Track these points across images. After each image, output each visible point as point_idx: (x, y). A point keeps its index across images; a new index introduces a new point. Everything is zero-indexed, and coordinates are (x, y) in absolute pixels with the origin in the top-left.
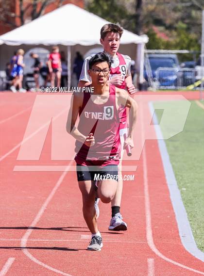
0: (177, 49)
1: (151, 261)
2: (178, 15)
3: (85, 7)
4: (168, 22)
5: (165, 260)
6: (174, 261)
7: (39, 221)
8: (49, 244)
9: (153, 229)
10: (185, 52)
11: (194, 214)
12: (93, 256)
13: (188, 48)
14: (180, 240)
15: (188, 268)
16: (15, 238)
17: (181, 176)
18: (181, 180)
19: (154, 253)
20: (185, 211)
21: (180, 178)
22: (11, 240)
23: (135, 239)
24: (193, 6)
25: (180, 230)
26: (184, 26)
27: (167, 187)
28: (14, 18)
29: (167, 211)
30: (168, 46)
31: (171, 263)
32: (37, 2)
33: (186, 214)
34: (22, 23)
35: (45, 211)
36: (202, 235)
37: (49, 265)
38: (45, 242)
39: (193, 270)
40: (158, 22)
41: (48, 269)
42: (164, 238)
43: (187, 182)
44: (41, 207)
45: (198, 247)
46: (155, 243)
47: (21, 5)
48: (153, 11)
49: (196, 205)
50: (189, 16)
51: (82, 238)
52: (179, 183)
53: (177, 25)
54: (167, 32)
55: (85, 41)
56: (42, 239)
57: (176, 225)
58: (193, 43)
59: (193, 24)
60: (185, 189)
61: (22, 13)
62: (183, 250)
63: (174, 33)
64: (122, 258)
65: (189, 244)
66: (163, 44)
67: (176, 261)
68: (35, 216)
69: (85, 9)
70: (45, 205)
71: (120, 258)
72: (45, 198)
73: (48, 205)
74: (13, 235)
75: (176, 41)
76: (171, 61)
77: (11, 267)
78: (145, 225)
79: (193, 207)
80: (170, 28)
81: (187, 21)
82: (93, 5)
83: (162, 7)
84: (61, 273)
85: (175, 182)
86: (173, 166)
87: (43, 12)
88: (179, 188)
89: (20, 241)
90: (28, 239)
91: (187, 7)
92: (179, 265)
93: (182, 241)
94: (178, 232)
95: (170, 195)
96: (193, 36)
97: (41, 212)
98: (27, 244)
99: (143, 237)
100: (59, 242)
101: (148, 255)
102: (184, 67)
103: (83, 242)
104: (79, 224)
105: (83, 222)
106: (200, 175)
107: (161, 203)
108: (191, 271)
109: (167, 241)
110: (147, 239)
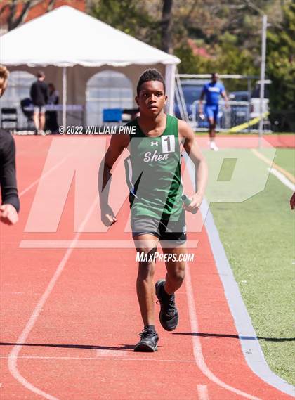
1: (202, 389)
2: (223, 22)
3: (89, 10)
4: (209, 33)
5: (224, 389)
6: (237, 388)
7: (33, 328)
8: (50, 363)
9: (202, 341)
10: (237, 77)
11: (261, 318)
12: (117, 381)
13: (239, 71)
14: (243, 358)
17: (238, 262)
18: (239, 268)
19: (206, 377)
20: (248, 314)
21: (238, 265)
23: (178, 355)
24: (247, 9)
26: (233, 38)
27: (219, 278)
29: (220, 314)
31: (233, 392)
32: (15, 2)
33: (250, 318)
36: (275, 351)
38: (45, 361)
40: (197, 33)
42: (220, 355)
43: (247, 270)
45: (270, 368)
46: (207, 362)
48: (188, 17)
49: (263, 305)
50: (241, 24)
52: (235, 273)
53: (221, 38)
54: (208, 46)
55: (87, 61)
57: (236, 335)
58: (246, 64)
59: (246, 36)
60: (246, 281)
62: (249, 373)
63: (219, 49)
64: (160, 384)
65: (258, 364)
66: (202, 65)
67: (240, 389)
68: (27, 321)
70: (40, 304)
71: (157, 384)
72: (39, 294)
73: (44, 305)
75: (220, 60)
79: (260, 308)
80: (211, 40)
83: (200, 10)
85: (230, 271)
86: (225, 248)
87: (25, 17)
88: (237, 280)
89: (7, 359)
90: (19, 355)
91: (238, 11)
92: (245, 394)
93: (247, 359)
94: (240, 346)
95: (224, 291)
96: (246, 54)
97: (35, 315)
98: (17, 362)
99: (189, 354)
100: (64, 360)
101: (198, 381)
102: (233, 100)
103: (101, 361)
104: (93, 334)
105: (99, 330)
106: (267, 260)
107: (212, 302)
109: (225, 360)
110: (196, 356)
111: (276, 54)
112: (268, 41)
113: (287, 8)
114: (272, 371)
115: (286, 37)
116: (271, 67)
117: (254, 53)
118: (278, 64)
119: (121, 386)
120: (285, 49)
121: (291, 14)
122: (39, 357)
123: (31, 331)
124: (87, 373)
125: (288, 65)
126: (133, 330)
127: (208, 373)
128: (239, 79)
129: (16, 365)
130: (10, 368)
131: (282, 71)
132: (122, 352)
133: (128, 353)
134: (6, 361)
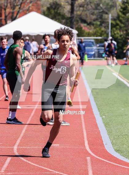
0: (94, 37)
1: (88, 158)
2: (94, 17)
3: (42, 13)
4: (89, 21)
5: (97, 158)
6: (102, 158)
7: (23, 136)
8: (30, 149)
9: (88, 140)
10: (100, 38)
11: (111, 131)
12: (56, 156)
13: (101, 36)
14: (104, 146)
15: (110, 162)
16: (10, 146)
17: (101, 109)
18: (102, 111)
19: (90, 154)
20: (105, 129)
21: (101, 110)
22: (8, 147)
23: (79, 146)
24: (103, 12)
25: (103, 140)
26: (99, 23)
27: (94, 116)
28: (1, 20)
29: (95, 130)
30: (89, 35)
31: (100, 159)
32: (14, 11)
33: (106, 131)
34: (6, 23)
35: (26, 130)
36: (116, 143)
37: (31, 162)
38: (28, 149)
39: (113, 163)
40: (84, 21)
41: (30, 164)
42: (95, 145)
43: (105, 112)
44: (23, 128)
46: (90, 148)
47: (5, 13)
48: (81, 15)
49: (111, 126)
50: (101, 17)
52: (100, 114)
53: (95, 23)
54: (88, 26)
56: (25, 147)
57: (101, 138)
58: (103, 33)
59: (103, 22)
60: (104, 117)
61: (6, 17)
63: (92, 27)
64: (72, 157)
65: (110, 149)
66: (86, 33)
68: (20, 133)
70: (26, 127)
71: (71, 157)
75: (93, 31)
76: (91, 43)
77: (9, 163)
78: (83, 138)
79: (110, 127)
80: (89, 24)
81: (100, 20)
82: (46, 13)
83: (85, 13)
84: (38, 166)
85: (98, 113)
86: (96, 104)
87: (18, 16)
88: (101, 116)
89: (13, 148)
90: (18, 147)
91: (100, 12)
92: (105, 160)
93: (105, 147)
94: (103, 142)
95: (96, 120)
96: (103, 29)
97: (24, 131)
99: (83, 145)
100: (35, 148)
101: (87, 155)
102: (98, 47)
106: (112, 109)
107: (92, 125)
108: (112, 164)
109: (97, 147)
110: (86, 146)
111: (114, 29)
112: (112, 24)
113: (118, 11)
114: (115, 151)
115: (118, 22)
116: (113, 34)
117: (106, 29)
118: (115, 33)
119: (57, 158)
120: (118, 27)
121: (120, 14)
125: (119, 33)
126: (61, 136)
127: (90, 152)
128: (101, 39)
129: (17, 150)
130: (14, 152)
131: (117, 35)
132: (57, 144)
133: (60, 145)
134: (13, 149)
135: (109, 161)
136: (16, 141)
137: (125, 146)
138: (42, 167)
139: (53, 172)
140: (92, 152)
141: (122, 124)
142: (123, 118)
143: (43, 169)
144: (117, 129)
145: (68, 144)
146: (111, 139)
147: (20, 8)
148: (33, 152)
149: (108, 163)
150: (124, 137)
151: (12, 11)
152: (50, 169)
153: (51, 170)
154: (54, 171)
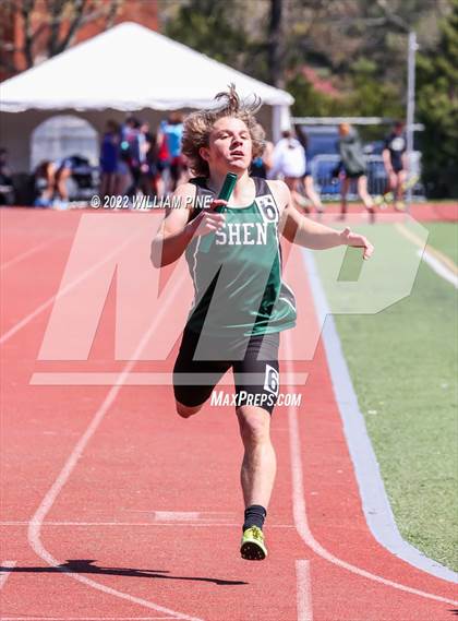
1: (303, 565)
2: (355, 44)
3: (163, 29)
4: (337, 58)
5: (334, 564)
6: (352, 564)
7: (67, 483)
8: (88, 531)
9: (307, 497)
10: (374, 121)
11: (393, 464)
12: (181, 555)
13: (377, 113)
14: (364, 521)
15: (380, 579)
16: (15, 519)
17: (367, 385)
18: (366, 393)
19: (308, 549)
20: (375, 458)
21: (364, 389)
22: (8, 523)
24: (389, 25)
25: (363, 499)
26: (371, 66)
27: (337, 409)
28: (12, 53)
29: (336, 459)
30: (336, 110)
31: (346, 569)
32: (59, 19)
33: (377, 464)
34: (30, 64)
35: (79, 461)
36: (410, 511)
38: (80, 529)
39: (391, 583)
40: (319, 59)
41: (84, 585)
42: (332, 517)
43: (379, 397)
44: (70, 453)
45: (402, 535)
46: (312, 527)
47: (26, 27)
48: (306, 36)
49: (397, 446)
50: (381, 45)
51: (157, 519)
52: (361, 400)
53: (355, 66)
54: (335, 79)
55: (161, 101)
56: (73, 521)
57: (357, 488)
58: (389, 103)
59: (390, 62)
60: (375, 412)
61: (28, 42)
62: (372, 541)
63: (349, 82)
65: (385, 529)
66: (326, 105)
67: (356, 565)
68: (59, 473)
69: (163, 34)
70: (79, 448)
73: (85, 450)
74: (11, 514)
78: (290, 489)
79: (392, 450)
80: (341, 70)
81: (377, 55)
82: (178, 25)
83: (324, 27)
84: (114, 592)
85: (353, 397)
86: (349, 365)
87: (73, 39)
88: (363, 410)
89: (27, 526)
90: (44, 520)
91: (377, 27)
93: (369, 523)
94: (360, 503)
95: (342, 426)
96: (389, 87)
97: (71, 463)
98: (42, 532)
99: (286, 516)
100: (108, 527)
101: (297, 554)
102: (369, 154)
103: (160, 527)
104: (152, 489)
105: (160, 484)
106: (407, 382)
108: (389, 586)
109: (338, 523)
110: (296, 518)
111: (429, 88)
112: (418, 69)
113: (445, 23)
114: (410, 541)
115: (444, 63)
116: (423, 105)
118: (434, 102)
119: (187, 563)
120: (443, 81)
121: (451, 32)
122: (71, 523)
123: (64, 487)
124: (139, 544)
125: (447, 103)
127: (312, 542)
128: (380, 126)
130: (30, 540)
131: (439, 113)
132: (191, 514)
133: (200, 517)
134: (25, 529)
135: (378, 574)
136: (40, 502)
137: (441, 521)
138: (127, 596)
139: (167, 615)
140: (318, 541)
141: (436, 439)
142: (441, 417)
143: (131, 604)
144: (417, 456)
145: (231, 513)
146: (390, 494)
147: (80, 10)
148: (98, 541)
149: (374, 582)
150: (441, 488)
151: (49, 19)
152: (158, 603)
153: (160, 609)
154: (172, 613)
